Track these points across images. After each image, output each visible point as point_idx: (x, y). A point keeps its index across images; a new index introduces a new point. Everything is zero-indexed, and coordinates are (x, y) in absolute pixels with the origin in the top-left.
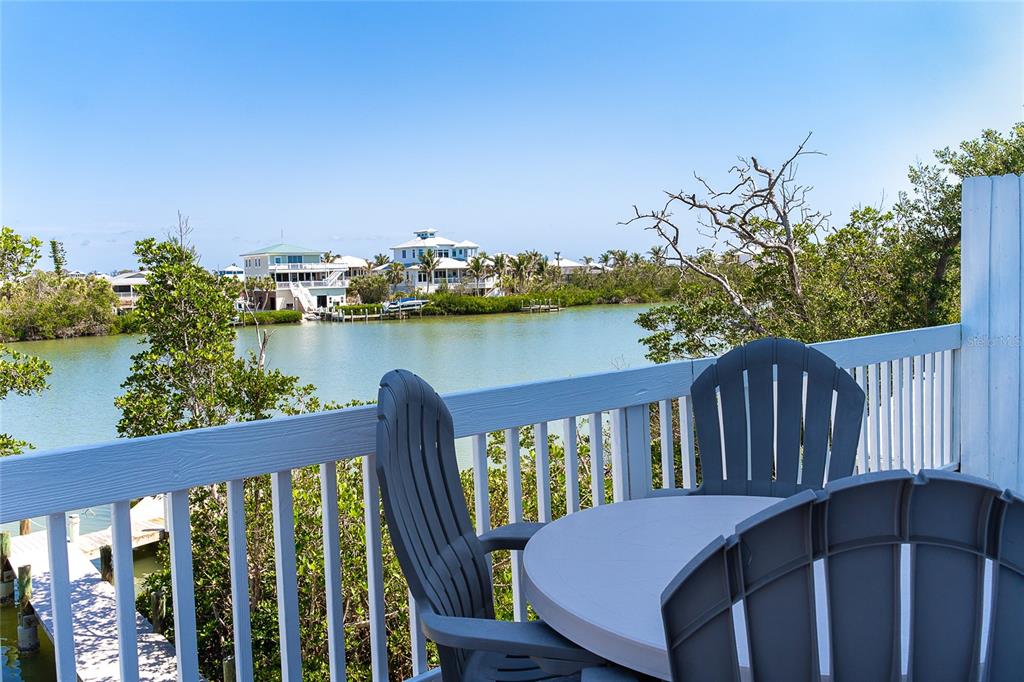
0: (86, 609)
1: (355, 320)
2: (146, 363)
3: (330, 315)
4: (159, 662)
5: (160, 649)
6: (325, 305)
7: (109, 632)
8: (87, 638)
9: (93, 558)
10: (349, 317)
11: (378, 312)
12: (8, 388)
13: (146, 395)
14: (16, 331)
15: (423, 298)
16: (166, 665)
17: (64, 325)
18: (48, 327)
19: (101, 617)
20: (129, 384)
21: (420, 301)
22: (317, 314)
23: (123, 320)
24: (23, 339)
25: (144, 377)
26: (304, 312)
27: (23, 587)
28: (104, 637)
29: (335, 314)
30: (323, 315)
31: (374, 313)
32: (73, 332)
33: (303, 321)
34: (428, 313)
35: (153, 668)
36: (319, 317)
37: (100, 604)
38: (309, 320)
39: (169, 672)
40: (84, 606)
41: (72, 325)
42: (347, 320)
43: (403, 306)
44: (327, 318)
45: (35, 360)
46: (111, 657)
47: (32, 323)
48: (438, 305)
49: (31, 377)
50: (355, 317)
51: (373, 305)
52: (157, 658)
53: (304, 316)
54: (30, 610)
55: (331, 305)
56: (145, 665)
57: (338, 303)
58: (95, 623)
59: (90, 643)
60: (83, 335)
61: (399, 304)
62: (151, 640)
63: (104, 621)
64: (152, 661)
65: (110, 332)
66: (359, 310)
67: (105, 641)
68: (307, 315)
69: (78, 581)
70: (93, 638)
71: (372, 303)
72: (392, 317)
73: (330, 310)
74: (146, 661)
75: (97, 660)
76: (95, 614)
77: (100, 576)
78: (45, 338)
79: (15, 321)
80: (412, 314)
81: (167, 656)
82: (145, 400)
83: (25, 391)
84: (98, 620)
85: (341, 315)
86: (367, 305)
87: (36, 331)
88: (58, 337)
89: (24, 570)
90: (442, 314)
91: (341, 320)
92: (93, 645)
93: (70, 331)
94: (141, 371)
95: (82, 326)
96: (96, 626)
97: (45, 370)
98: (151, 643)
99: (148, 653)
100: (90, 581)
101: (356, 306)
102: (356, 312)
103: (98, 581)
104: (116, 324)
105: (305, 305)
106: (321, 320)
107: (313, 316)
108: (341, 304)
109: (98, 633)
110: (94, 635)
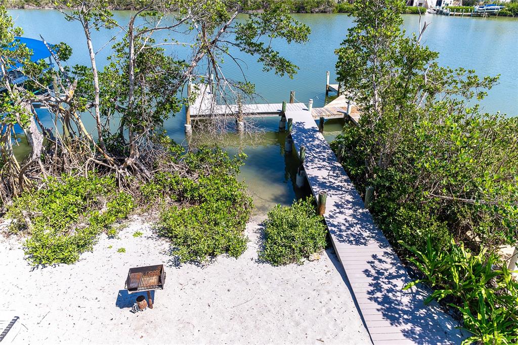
0: (311, 143)
1: (456, 15)
2: (354, 33)
3: (442, 11)
4: (337, 176)
5: (339, 170)
6: (440, 5)
7: (319, 156)
8: (310, 156)
9: (316, 119)
10: (453, 13)
11: (471, 11)
12: (292, 39)
13: (351, 51)
14: (296, 8)
15: (501, 5)
16: (340, 179)
17: (315, 7)
18: (309, 7)
19: (317, 148)
20: (345, 44)
21: (499, 7)
22: (435, 10)
23: (340, 6)
24: (298, 12)
25: (352, 41)
26: (427, 8)
27: (289, 127)
28: (317, 158)
29: (445, 11)
30: (438, 11)
31: (468, 12)
32: (318, 10)
33: (426, 13)
34: (502, 15)
35: (335, 178)
36: (435, 12)
37: (317, 142)
38: (429, 13)
39: (341, 182)
40: (310, 141)
41: (318, 7)
42: (451, 15)
43: (487, 9)
44: (440, 13)
45: (304, 25)
46: (318, 167)
47: (302, 5)
48: (510, 10)
49: (302, 34)
50: (456, 13)
51: (468, 7)
52: (337, 174)
53: (427, 10)
54: (290, 137)
55: (444, 5)
56: (332, 176)
57: (448, 5)
58: (314, 150)
59: (311, 158)
60: (322, 12)
61: (485, 8)
62: (336, 165)
63: (318, 150)
64: (335, 175)
65: (333, 11)
66: (459, 9)
67: (316, 159)
68: (429, 10)
69: (309, 129)
70: (312, 157)
71: (468, 5)
72: (478, 15)
73: (443, 8)
74: (332, 174)
75: (313, 167)
76: (314, 146)
77: (318, 129)
78: (307, 13)
79: (296, 3)
80: (491, 14)
81: (342, 175)
82: (351, 54)
83: (299, 41)
84: (315, 149)
85: (448, 12)
86: (465, 7)
87: (303, 8)
88: (312, 12)
89: (290, 120)
90: (511, 16)
91: (447, 15)
92: (311, 159)
93: (317, 10)
94: (351, 38)
95: (322, 8)
96: (314, 152)
97: (308, 31)
98: (336, 166)
99: (334, 170)
100: (313, 130)
101: (458, 7)
102: (458, 10)
103: (317, 131)
104: (336, 8)
105: (429, 4)
106: (436, 14)
107: (432, 11)
108: (449, 5)
109: (315, 155)
110: (313, 155)
